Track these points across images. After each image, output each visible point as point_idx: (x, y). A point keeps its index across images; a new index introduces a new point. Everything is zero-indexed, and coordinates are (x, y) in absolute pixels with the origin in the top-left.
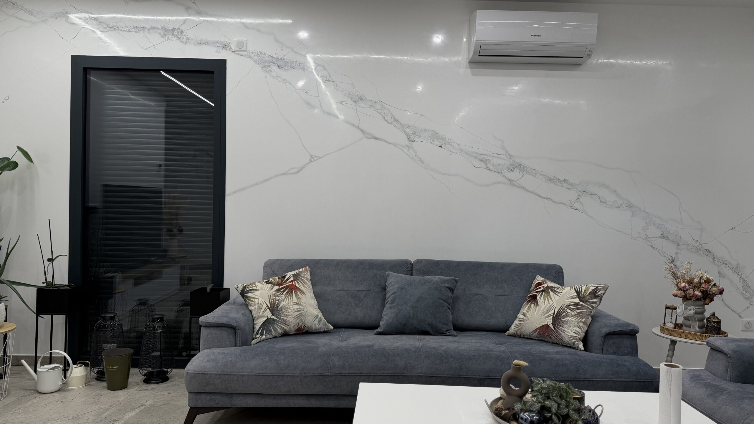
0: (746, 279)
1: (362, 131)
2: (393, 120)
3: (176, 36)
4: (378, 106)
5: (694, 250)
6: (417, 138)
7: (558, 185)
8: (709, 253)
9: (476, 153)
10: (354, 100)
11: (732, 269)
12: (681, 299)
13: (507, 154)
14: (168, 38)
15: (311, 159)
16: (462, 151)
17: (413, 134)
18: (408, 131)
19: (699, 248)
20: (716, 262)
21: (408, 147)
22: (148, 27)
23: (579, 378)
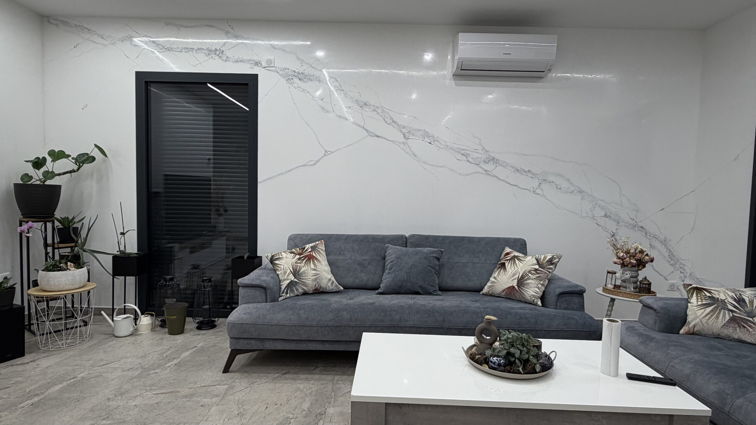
0: (671, 250)
1: (367, 130)
2: (391, 121)
3: (218, 55)
4: (380, 111)
5: (630, 227)
6: (411, 136)
7: (524, 175)
8: (642, 229)
9: (459, 149)
10: (360, 106)
11: (661, 242)
12: (620, 265)
13: (484, 150)
14: (212, 57)
15: (325, 153)
16: (447, 147)
17: (407, 133)
18: (404, 130)
19: (634, 225)
20: (648, 236)
21: (404, 143)
22: (196, 48)
23: (538, 328)
